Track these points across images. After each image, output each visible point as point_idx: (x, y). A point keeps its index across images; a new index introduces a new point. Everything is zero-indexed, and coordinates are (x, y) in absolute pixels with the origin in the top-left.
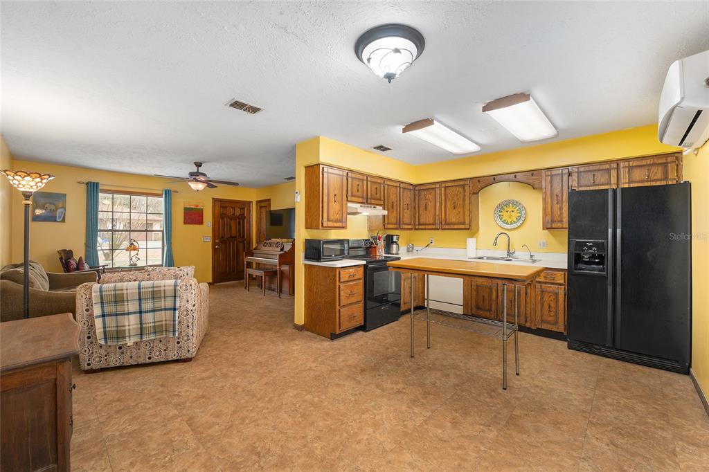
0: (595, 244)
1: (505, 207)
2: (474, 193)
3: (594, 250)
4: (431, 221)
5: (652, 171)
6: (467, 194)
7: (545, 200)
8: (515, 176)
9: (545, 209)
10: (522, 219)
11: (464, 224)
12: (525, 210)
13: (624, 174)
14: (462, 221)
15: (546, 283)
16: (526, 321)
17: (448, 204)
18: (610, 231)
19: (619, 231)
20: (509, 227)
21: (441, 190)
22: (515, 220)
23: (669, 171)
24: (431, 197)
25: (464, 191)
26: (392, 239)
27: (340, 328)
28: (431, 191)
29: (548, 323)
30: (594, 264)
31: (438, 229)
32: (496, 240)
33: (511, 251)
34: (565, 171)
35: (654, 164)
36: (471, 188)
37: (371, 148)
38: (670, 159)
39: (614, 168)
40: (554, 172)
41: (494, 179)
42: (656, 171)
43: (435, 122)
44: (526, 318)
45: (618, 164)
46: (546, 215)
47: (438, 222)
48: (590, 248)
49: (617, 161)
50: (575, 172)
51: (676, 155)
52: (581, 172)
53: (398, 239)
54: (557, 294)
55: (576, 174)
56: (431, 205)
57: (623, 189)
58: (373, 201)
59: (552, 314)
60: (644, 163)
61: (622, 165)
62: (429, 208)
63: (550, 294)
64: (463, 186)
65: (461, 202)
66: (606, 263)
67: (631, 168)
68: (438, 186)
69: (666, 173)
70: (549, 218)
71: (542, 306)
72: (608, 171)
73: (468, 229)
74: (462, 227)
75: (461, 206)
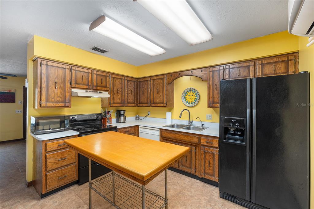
0: (238, 121)
1: (188, 93)
2: (169, 84)
3: (237, 126)
4: (146, 101)
5: (277, 66)
6: (165, 84)
7: (209, 88)
8: (192, 72)
9: (209, 94)
10: (198, 100)
11: (163, 103)
12: (199, 94)
13: (258, 68)
14: (162, 101)
15: (207, 146)
16: (196, 172)
17: (155, 90)
18: (248, 111)
19: (254, 111)
20: (190, 105)
21: (150, 81)
22: (194, 101)
23: (290, 66)
24: (145, 86)
25: (163, 81)
26: (120, 113)
27: (46, 189)
28: (146, 82)
29: (209, 174)
30: (237, 136)
31: (149, 107)
32: (181, 113)
33: (191, 120)
34: (221, 68)
35: (279, 62)
36: (167, 80)
37: (90, 49)
38: (290, 58)
39: (252, 65)
40: (215, 69)
41: (180, 74)
42: (280, 66)
43: (106, 18)
44: (195, 169)
45: (255, 63)
46: (210, 98)
47: (149, 102)
48: (234, 123)
49: (254, 60)
50: (228, 69)
51: (295, 54)
52: (231, 68)
53: (124, 113)
54: (214, 155)
55: (228, 70)
56: (145, 91)
57: (258, 79)
58: (98, 88)
59: (211, 168)
60: (272, 61)
61: (257, 63)
62: (145, 92)
63: (210, 154)
64: (163, 79)
65: (162, 89)
66: (245, 135)
67: (263, 65)
68: (149, 79)
69: (287, 68)
70: (211, 100)
71: (205, 162)
72: (248, 67)
73: (165, 107)
74: (162, 105)
75: (162, 91)
